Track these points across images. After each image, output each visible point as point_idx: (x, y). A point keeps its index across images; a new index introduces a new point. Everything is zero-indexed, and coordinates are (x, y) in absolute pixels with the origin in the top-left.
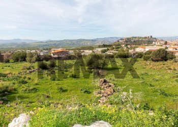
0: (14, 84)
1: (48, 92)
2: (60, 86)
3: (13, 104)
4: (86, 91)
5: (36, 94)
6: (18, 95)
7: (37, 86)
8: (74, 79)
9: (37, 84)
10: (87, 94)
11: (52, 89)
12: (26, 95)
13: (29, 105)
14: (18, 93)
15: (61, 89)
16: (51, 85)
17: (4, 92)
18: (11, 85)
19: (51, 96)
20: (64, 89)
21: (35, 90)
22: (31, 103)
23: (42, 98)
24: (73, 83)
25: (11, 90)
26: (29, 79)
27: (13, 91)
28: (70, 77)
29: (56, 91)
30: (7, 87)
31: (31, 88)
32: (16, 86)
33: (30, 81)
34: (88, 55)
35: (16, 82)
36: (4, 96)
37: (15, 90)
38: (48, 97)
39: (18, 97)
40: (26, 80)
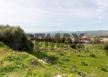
0: (57, 54)
1: (75, 63)
2: (83, 61)
3: (56, 66)
4: (103, 69)
5: (68, 63)
6: (59, 61)
7: (69, 58)
8: (93, 58)
9: (69, 57)
10: (104, 72)
11: (77, 62)
12: (63, 62)
13: (64, 69)
14: (58, 60)
15: (84, 63)
16: (77, 59)
17: (52, 58)
18: (56, 55)
19: (76, 66)
20: (86, 64)
21: (67, 60)
22: (65, 67)
23: (71, 66)
24: (93, 61)
25: (56, 58)
26: (65, 53)
27: (57, 59)
28: (91, 56)
29: (80, 64)
30: (54, 56)
31: (66, 59)
32: (58, 56)
33: (65, 54)
34: (106, 42)
35: (58, 54)
36: (52, 60)
37: (58, 58)
38: (75, 66)
39: (59, 62)
40: (63, 53)
